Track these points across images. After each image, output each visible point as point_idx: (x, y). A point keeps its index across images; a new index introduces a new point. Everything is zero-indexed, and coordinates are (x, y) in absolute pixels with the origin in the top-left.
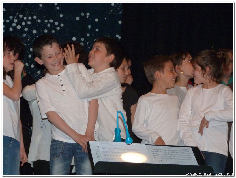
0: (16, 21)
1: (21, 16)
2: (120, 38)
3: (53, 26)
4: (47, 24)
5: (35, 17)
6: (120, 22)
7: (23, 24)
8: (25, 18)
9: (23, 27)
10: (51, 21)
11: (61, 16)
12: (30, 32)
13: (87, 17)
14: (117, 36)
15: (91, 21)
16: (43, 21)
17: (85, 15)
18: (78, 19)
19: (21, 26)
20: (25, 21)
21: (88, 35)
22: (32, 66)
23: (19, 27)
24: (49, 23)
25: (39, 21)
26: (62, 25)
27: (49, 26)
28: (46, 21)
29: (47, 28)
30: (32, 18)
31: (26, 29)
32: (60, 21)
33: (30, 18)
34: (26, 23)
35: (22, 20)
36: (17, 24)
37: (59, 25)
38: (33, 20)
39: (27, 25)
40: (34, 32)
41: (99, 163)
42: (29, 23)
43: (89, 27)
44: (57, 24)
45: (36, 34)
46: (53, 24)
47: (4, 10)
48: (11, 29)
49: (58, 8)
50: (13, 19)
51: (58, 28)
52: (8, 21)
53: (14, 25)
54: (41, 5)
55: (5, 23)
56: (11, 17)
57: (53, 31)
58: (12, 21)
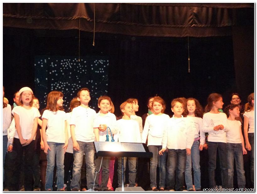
0: (58, 85)
1: (61, 82)
2: (107, 92)
4: (73, 86)
5: (67, 83)
6: (107, 85)
7: (62, 86)
8: (63, 83)
9: (62, 88)
10: (75, 84)
11: (79, 82)
12: (65, 90)
14: (106, 91)
15: (93, 84)
16: (71, 85)
17: (91, 82)
18: (87, 83)
19: (61, 87)
20: (63, 85)
21: (92, 91)
22: (66, 106)
23: (60, 88)
24: (74, 85)
25: (69, 84)
27: (74, 87)
28: (73, 85)
30: (66, 83)
31: (63, 88)
32: (79, 84)
33: (65, 83)
34: (63, 86)
35: (61, 84)
36: (59, 86)
38: (66, 84)
39: (63, 87)
40: (67, 90)
41: (99, 152)
42: (64, 85)
43: (93, 87)
44: (77, 86)
45: (68, 91)
46: (75, 86)
47: (53, 79)
48: (56, 89)
49: (78, 78)
50: (57, 84)
51: (78, 88)
52: (54, 85)
53: (57, 86)
54: (70, 77)
55: (53, 86)
56: (56, 83)
57: (76, 89)
58: (56, 85)
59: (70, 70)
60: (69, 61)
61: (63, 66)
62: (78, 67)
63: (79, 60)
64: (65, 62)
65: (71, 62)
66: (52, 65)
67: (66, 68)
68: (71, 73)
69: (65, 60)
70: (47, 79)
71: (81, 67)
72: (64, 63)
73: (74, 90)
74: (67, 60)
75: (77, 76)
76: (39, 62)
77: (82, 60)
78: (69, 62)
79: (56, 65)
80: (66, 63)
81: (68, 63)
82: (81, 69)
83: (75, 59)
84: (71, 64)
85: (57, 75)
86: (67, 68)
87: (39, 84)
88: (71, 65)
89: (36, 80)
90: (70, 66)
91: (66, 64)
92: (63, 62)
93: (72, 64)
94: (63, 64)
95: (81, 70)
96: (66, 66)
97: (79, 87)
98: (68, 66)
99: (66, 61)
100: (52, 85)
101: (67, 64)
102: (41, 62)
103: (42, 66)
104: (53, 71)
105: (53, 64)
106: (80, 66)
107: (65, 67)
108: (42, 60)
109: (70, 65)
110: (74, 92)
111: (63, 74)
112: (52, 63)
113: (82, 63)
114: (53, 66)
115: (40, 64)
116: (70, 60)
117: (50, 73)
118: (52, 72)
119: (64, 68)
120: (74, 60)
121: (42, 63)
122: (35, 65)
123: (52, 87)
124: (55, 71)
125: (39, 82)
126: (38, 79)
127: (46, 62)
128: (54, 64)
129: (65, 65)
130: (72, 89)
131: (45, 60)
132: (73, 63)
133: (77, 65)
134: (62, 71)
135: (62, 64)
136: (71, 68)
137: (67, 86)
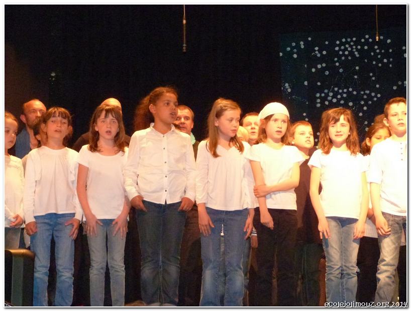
0: (331, 94)
1: (336, 89)
3: (370, 97)
4: (363, 95)
5: (350, 89)
7: (339, 97)
8: (340, 91)
9: (339, 101)
10: (368, 92)
12: (346, 105)
13: (405, 85)
16: (358, 93)
17: (403, 84)
18: (395, 88)
19: (337, 99)
23: (335, 100)
24: (365, 94)
25: (355, 93)
26: (379, 96)
27: (365, 97)
28: (362, 93)
29: (363, 99)
30: (348, 90)
31: (342, 102)
32: (377, 92)
33: (345, 90)
34: (342, 96)
35: (337, 93)
36: (333, 97)
38: (348, 93)
39: (342, 98)
40: (351, 104)
42: (345, 95)
44: (373, 94)
45: (352, 107)
46: (369, 95)
47: (319, 84)
48: (327, 103)
49: (373, 78)
50: (328, 92)
51: (375, 99)
52: (323, 95)
53: (330, 98)
54: (356, 77)
55: (320, 97)
56: (326, 91)
57: (370, 102)
58: (327, 95)
59: (355, 61)
60: (352, 41)
61: (341, 53)
62: (372, 54)
63: (377, 38)
64: (344, 44)
65: (356, 43)
66: (317, 52)
67: (346, 56)
68: (357, 68)
69: (344, 40)
70: (306, 83)
71: (380, 53)
72: (343, 47)
73: (366, 104)
74: (349, 40)
75: (371, 74)
76: (289, 49)
77: (382, 37)
78: (352, 44)
79: (324, 53)
80: (347, 46)
81: (351, 46)
82: (379, 56)
83: (367, 36)
84: (356, 48)
85: (327, 73)
86: (350, 58)
87: (291, 94)
88: (357, 50)
89: (285, 87)
90: (356, 53)
91: (346, 49)
92: (339, 46)
93: (359, 47)
94: (340, 50)
95: (381, 61)
96: (347, 53)
97: (376, 96)
98: (351, 53)
99: (347, 42)
100: (318, 95)
101: (349, 49)
102: (292, 48)
103: (295, 56)
104: (319, 66)
105: (318, 50)
106: (378, 51)
107: (344, 55)
108: (294, 44)
109: (355, 50)
110: (365, 108)
111: (341, 70)
112: (317, 48)
113: (381, 44)
114: (319, 55)
115: (291, 53)
116: (354, 39)
117: (313, 70)
118: (316, 68)
119: (343, 58)
120: (365, 38)
121: (295, 50)
122: (281, 54)
123: (319, 101)
124: (324, 65)
125: (289, 90)
126: (287, 85)
127: (302, 47)
128: (320, 51)
129: (344, 51)
130: (362, 103)
131: (302, 43)
132: (363, 45)
133: (371, 48)
134: (337, 64)
135: (337, 49)
136: (358, 56)
137: (350, 97)
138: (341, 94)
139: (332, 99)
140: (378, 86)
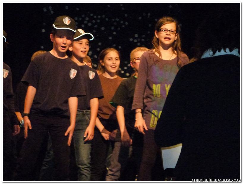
0: (87, 19)
1: (92, 15)
5: (104, 16)
7: (94, 21)
8: (95, 17)
9: (93, 24)
12: (99, 29)
13: (148, 17)
16: (110, 20)
18: (140, 18)
20: (94, 19)
21: (149, 32)
23: (90, 24)
25: (107, 19)
26: (127, 23)
28: (113, 20)
29: (113, 25)
31: (96, 26)
32: (125, 20)
33: (99, 17)
35: (92, 18)
36: (89, 21)
37: (124, 24)
38: (102, 19)
39: (96, 23)
40: (103, 29)
42: (99, 21)
43: (150, 25)
44: (122, 22)
45: (104, 31)
46: (118, 22)
51: (123, 26)
52: (80, 19)
53: (86, 22)
55: (78, 21)
56: (83, 16)
58: (84, 19)
73: (115, 30)
87: (53, 16)
89: (48, 9)
100: (76, 19)
110: (114, 33)
130: (113, 28)
138: (96, 19)
139: (88, 23)
140: (126, 15)
